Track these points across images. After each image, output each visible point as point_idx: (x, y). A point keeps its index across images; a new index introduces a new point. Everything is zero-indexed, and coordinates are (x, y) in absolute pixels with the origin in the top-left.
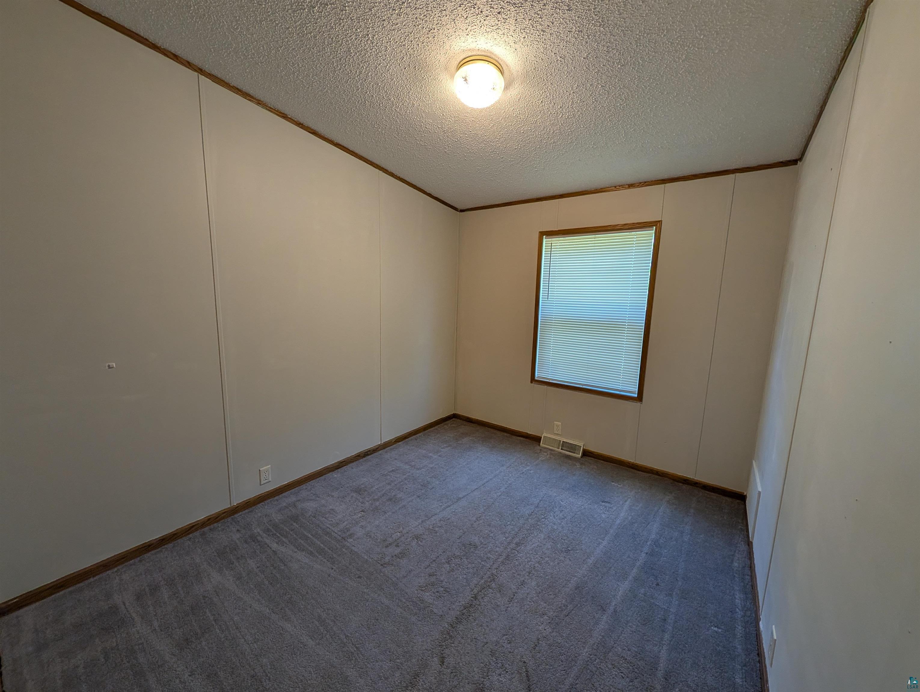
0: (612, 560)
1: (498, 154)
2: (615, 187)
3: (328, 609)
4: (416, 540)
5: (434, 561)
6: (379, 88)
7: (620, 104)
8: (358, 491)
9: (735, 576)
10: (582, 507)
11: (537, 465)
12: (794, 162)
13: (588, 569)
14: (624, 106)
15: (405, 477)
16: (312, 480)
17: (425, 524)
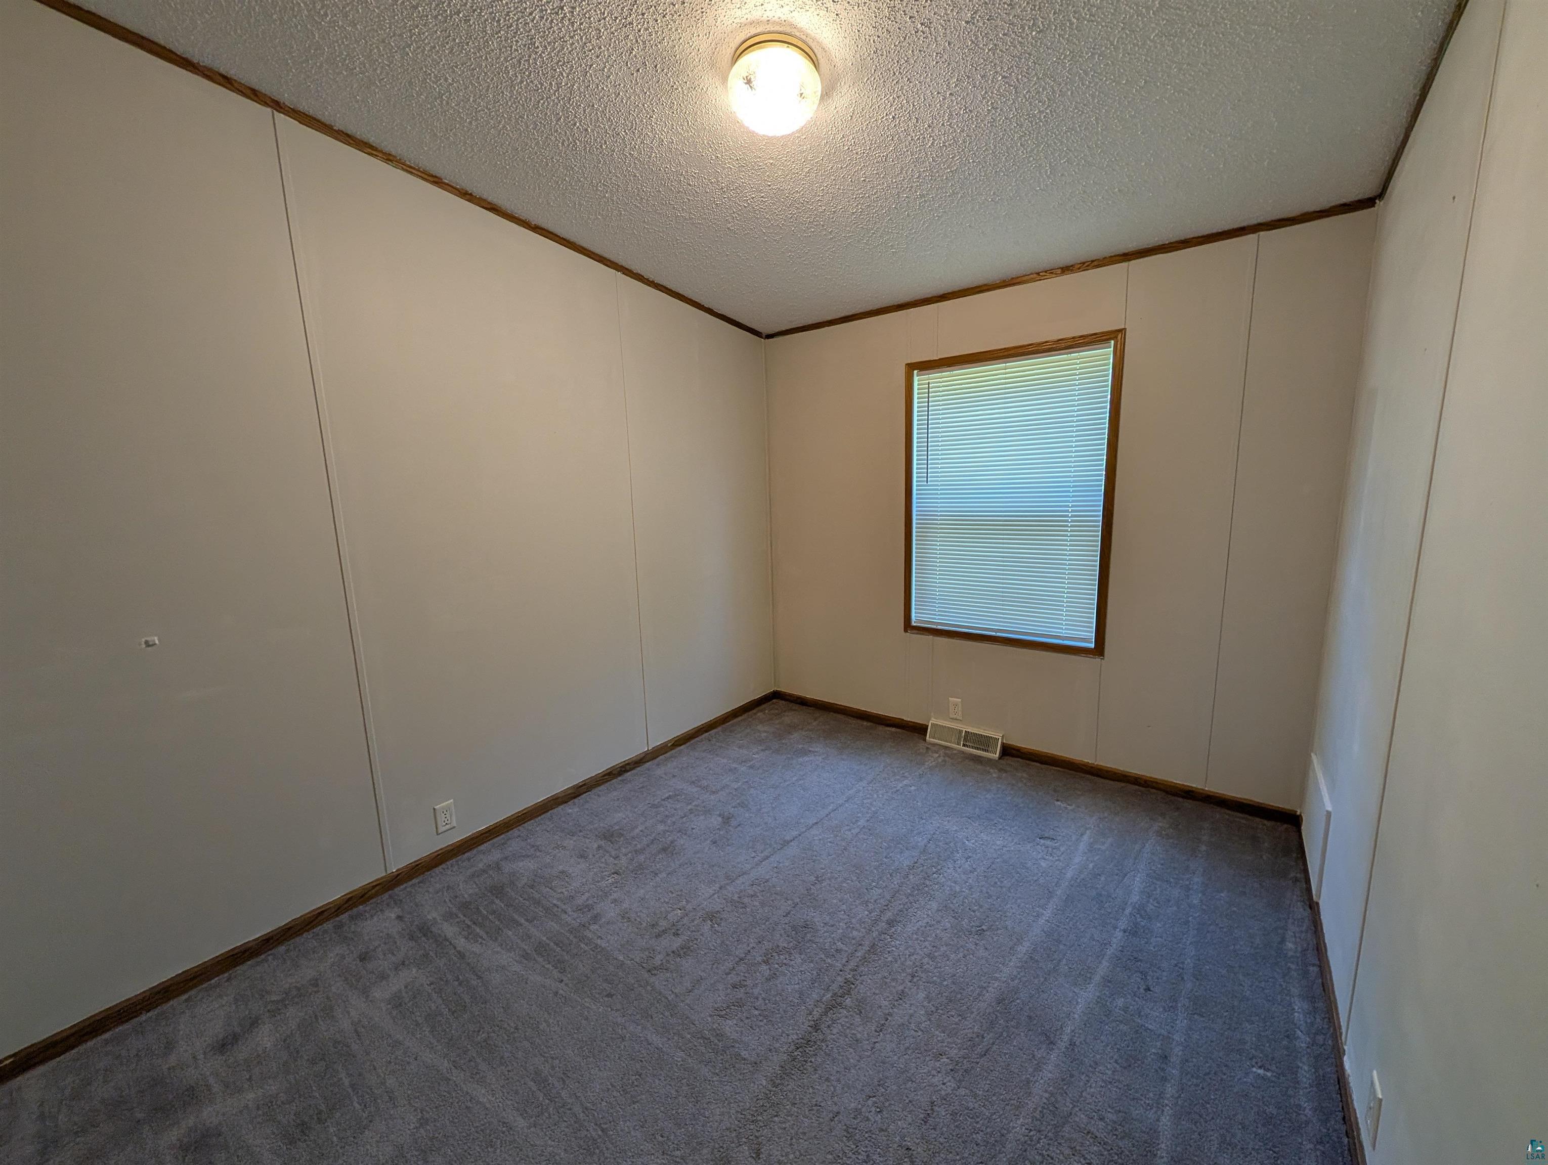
0: (1061, 947)
1: (823, 226)
2: (1038, 274)
3: (552, 1058)
4: (709, 921)
5: (741, 959)
6: (597, 113)
7: (1040, 112)
8: (609, 836)
9: (1289, 968)
10: (1005, 849)
11: (921, 776)
12: (1368, 203)
13: (1018, 965)
14: (1047, 113)
15: (689, 807)
16: (529, 820)
17: (724, 892)
